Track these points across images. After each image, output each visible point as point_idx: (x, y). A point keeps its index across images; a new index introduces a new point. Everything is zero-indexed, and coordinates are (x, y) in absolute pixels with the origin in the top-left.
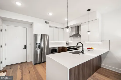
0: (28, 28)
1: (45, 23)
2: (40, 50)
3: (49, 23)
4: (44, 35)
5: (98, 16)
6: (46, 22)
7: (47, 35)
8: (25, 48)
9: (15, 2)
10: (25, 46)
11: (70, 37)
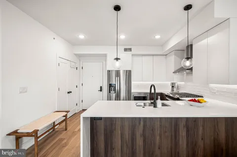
1: (125, 51)
8: (101, 91)
9: (78, 36)
10: (101, 87)
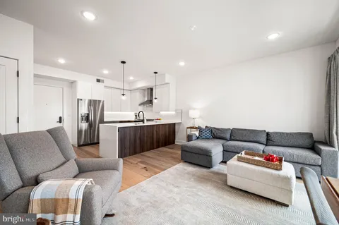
0: (65, 89)
2: (87, 124)
3: (103, 81)
4: (95, 101)
5: (168, 79)
6: (98, 81)
7: (100, 101)
8: (60, 122)
10: (60, 118)
11: (140, 105)
